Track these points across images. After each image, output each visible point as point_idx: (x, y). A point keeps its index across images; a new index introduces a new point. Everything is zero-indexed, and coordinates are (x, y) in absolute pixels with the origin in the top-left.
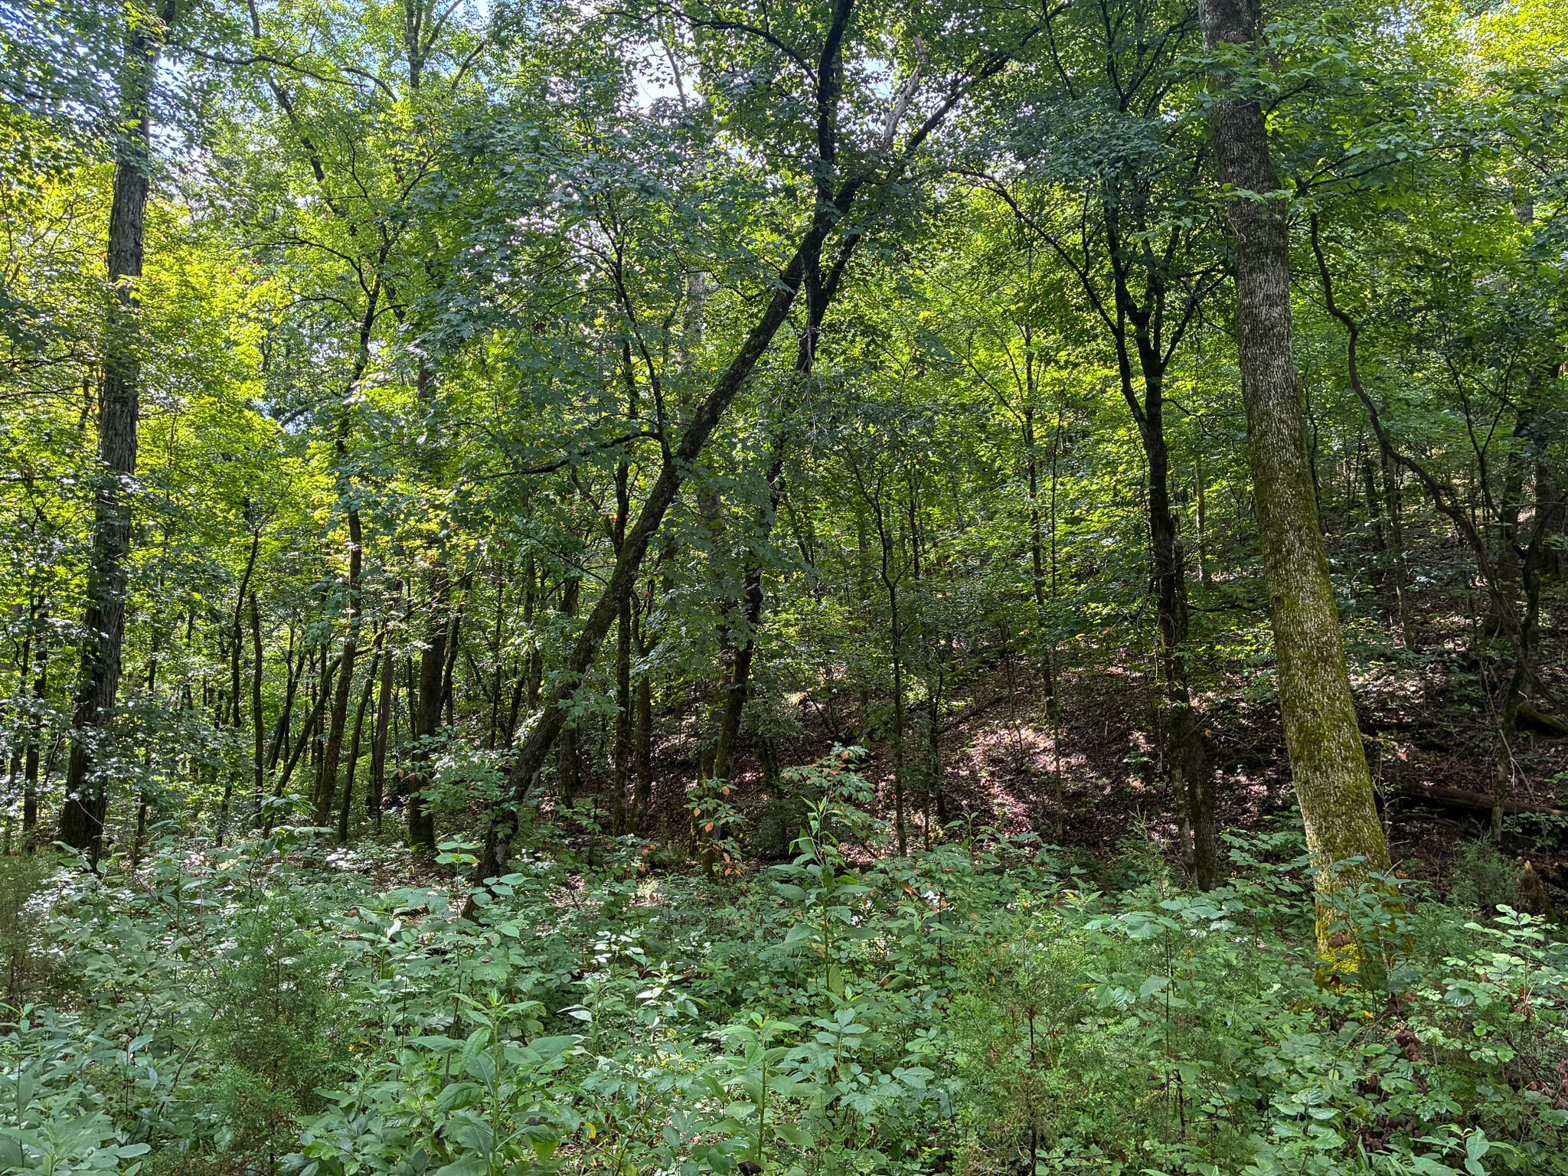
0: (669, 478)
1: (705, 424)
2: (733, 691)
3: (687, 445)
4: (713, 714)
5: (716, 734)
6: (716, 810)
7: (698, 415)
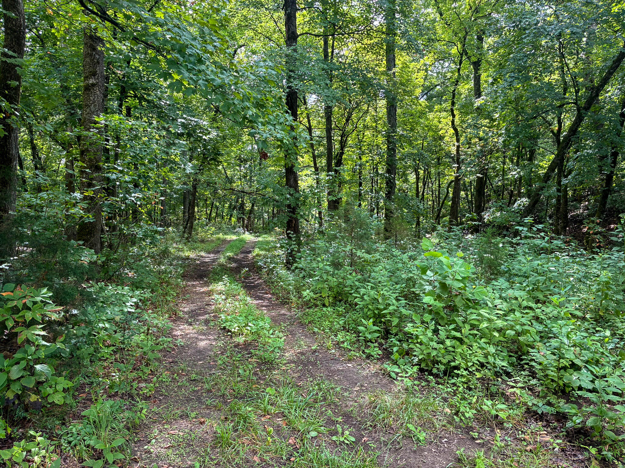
0: (579, 117)
1: (594, 97)
2: (604, 190)
3: (586, 105)
4: (596, 201)
5: (597, 207)
6: (594, 227)
7: (591, 94)
